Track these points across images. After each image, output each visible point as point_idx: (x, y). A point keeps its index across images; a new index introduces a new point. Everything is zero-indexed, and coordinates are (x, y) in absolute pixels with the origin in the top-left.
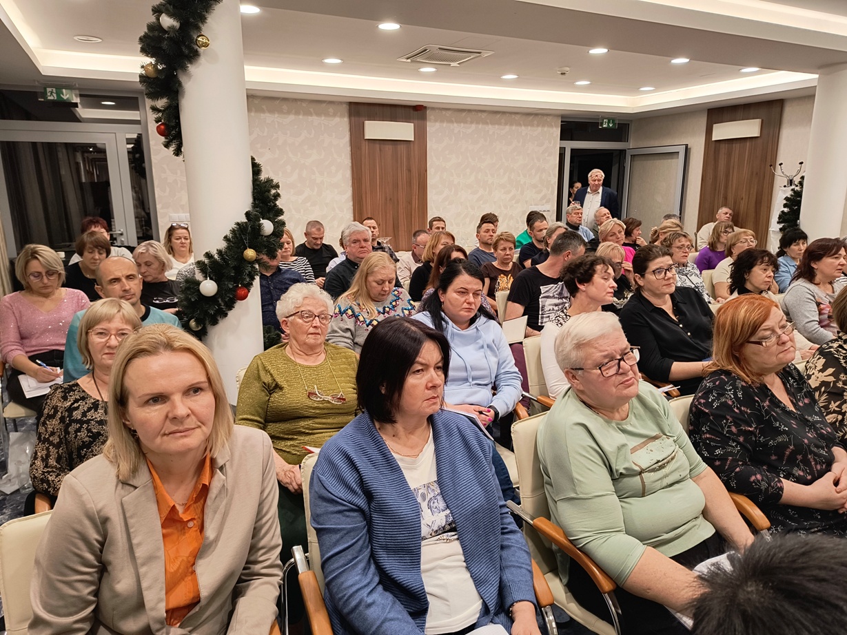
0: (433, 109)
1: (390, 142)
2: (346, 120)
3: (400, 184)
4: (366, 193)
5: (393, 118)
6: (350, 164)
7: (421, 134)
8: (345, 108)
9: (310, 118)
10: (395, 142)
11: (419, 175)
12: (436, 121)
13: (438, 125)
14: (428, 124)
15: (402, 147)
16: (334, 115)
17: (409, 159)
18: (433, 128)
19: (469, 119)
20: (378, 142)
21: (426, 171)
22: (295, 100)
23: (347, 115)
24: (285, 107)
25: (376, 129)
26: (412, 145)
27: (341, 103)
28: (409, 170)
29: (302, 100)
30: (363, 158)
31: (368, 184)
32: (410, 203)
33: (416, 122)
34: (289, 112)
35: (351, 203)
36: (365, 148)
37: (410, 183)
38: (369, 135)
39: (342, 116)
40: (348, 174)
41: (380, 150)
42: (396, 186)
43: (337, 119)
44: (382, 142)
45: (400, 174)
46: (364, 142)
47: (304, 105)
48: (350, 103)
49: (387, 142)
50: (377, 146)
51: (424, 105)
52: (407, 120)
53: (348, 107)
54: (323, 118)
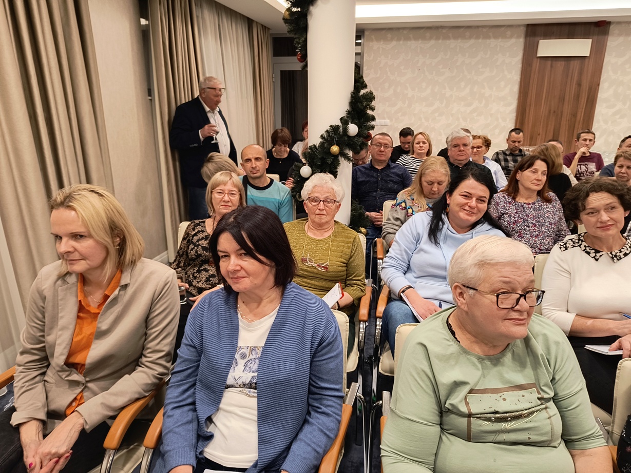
0: (619, 23)
1: (562, 59)
2: (522, 40)
3: (567, 98)
4: (530, 106)
5: (571, 36)
6: (519, 80)
7: (599, 51)
8: (523, 30)
9: (488, 41)
10: (569, 59)
11: (590, 89)
12: (620, 35)
13: (621, 39)
14: (610, 38)
15: (576, 63)
16: (511, 37)
17: (581, 73)
18: (614, 42)
20: (550, 59)
21: (599, 85)
22: (478, 27)
23: (523, 36)
24: (468, 34)
25: (549, 48)
26: (587, 60)
27: (519, 26)
28: (579, 85)
29: (483, 27)
30: (532, 75)
31: (533, 98)
32: (574, 115)
33: (596, 37)
34: (470, 38)
35: (514, 115)
36: (536, 64)
37: (577, 97)
38: (541, 53)
39: (518, 37)
40: (516, 88)
41: (552, 66)
42: (562, 99)
43: (513, 40)
44: (555, 59)
45: (568, 89)
46: (535, 60)
47: (485, 30)
48: (528, 25)
49: (560, 59)
50: (549, 63)
51: (608, 20)
52: (585, 36)
53: (525, 29)
54: (500, 40)
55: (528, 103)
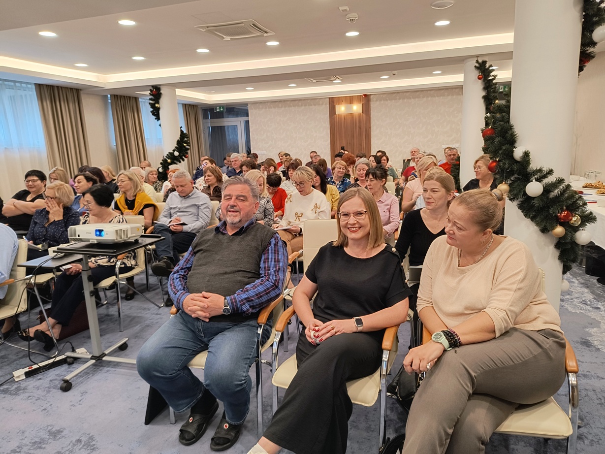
0: (375, 95)
2: (328, 106)
3: (355, 135)
5: (351, 103)
6: (329, 127)
7: (366, 109)
8: (328, 99)
9: (311, 107)
10: (353, 115)
11: (366, 130)
12: (377, 101)
13: (378, 103)
14: (371, 103)
16: (322, 104)
17: (360, 122)
18: (374, 105)
19: (398, 97)
21: (370, 128)
23: (328, 103)
24: (300, 104)
27: (326, 98)
28: (360, 128)
29: (307, 99)
30: (335, 123)
31: (338, 136)
32: (361, 145)
33: (364, 103)
34: (302, 106)
35: (330, 146)
36: (336, 118)
37: (360, 134)
38: (337, 112)
39: (325, 104)
40: (328, 132)
41: (344, 119)
42: (352, 136)
43: (324, 106)
45: (355, 130)
46: (336, 116)
47: (308, 101)
49: (347, 115)
51: (368, 94)
52: (357, 102)
54: (317, 106)
55: (335, 139)
